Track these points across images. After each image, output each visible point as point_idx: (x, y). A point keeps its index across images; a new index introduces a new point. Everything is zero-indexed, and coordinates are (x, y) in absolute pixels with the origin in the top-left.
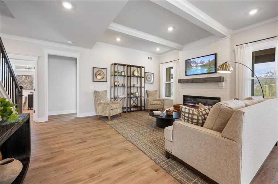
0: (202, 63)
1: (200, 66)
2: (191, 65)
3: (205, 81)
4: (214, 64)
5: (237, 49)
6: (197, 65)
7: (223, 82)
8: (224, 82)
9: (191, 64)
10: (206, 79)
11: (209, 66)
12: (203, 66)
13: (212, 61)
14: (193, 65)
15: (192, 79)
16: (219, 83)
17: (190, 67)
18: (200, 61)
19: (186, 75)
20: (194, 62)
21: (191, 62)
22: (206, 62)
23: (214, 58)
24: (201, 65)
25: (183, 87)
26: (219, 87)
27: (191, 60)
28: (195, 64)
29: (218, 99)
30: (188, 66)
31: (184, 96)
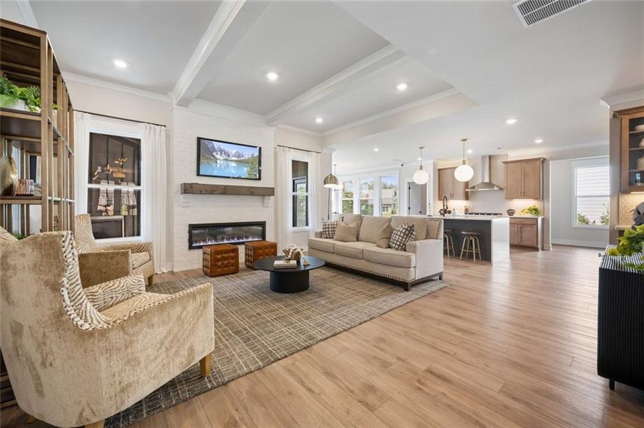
0: (239, 157)
1: (235, 161)
2: (214, 156)
3: (251, 192)
5: (280, 150)
6: (229, 158)
7: (272, 197)
8: (273, 195)
9: (214, 154)
10: (254, 190)
12: (241, 162)
13: (255, 157)
14: (218, 156)
16: (266, 197)
17: (210, 159)
18: (235, 151)
19: (198, 174)
20: (221, 151)
21: (215, 150)
22: (246, 157)
23: (258, 154)
24: (236, 159)
25: (188, 205)
26: (265, 205)
27: (213, 142)
28: (223, 155)
29: (263, 224)
30: (206, 155)
31: (190, 225)
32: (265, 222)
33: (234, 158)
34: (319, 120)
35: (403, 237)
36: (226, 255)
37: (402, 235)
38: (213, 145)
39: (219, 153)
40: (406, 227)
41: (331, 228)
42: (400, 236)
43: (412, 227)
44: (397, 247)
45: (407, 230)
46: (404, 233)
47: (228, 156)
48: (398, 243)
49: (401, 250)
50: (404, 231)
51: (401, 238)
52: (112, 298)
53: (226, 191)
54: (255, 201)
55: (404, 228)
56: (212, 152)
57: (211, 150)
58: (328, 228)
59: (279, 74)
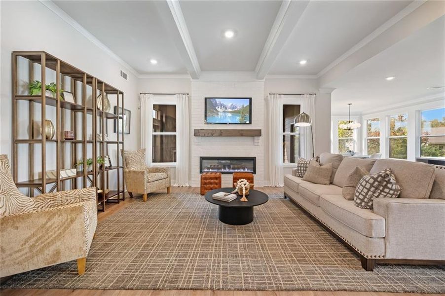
0: (233, 108)
1: (230, 112)
2: (216, 110)
3: (241, 134)
4: (248, 110)
5: (271, 98)
6: (227, 110)
8: (261, 136)
9: (217, 108)
10: (243, 132)
11: (243, 113)
12: (235, 113)
13: (246, 107)
14: (219, 110)
15: (221, 130)
16: (256, 138)
17: (214, 112)
18: (230, 104)
20: (221, 105)
21: (216, 105)
22: (238, 108)
23: (249, 104)
24: (231, 110)
25: (199, 144)
26: (255, 144)
27: (216, 99)
28: (223, 108)
29: (253, 159)
30: (211, 110)
31: (201, 157)
32: (255, 158)
33: (230, 110)
34: (303, 62)
35: (369, 190)
36: (212, 181)
37: (368, 186)
38: (216, 102)
39: (220, 107)
40: (376, 176)
41: (304, 167)
42: (364, 187)
43: (384, 177)
44: (358, 201)
45: (375, 180)
46: (372, 185)
47: (226, 108)
48: (361, 197)
49: (365, 207)
50: (371, 181)
51: (365, 190)
52: (67, 200)
53: (222, 134)
54: (247, 141)
55: (372, 178)
56: (215, 107)
57: (214, 105)
58: (301, 167)
59: (236, 32)
